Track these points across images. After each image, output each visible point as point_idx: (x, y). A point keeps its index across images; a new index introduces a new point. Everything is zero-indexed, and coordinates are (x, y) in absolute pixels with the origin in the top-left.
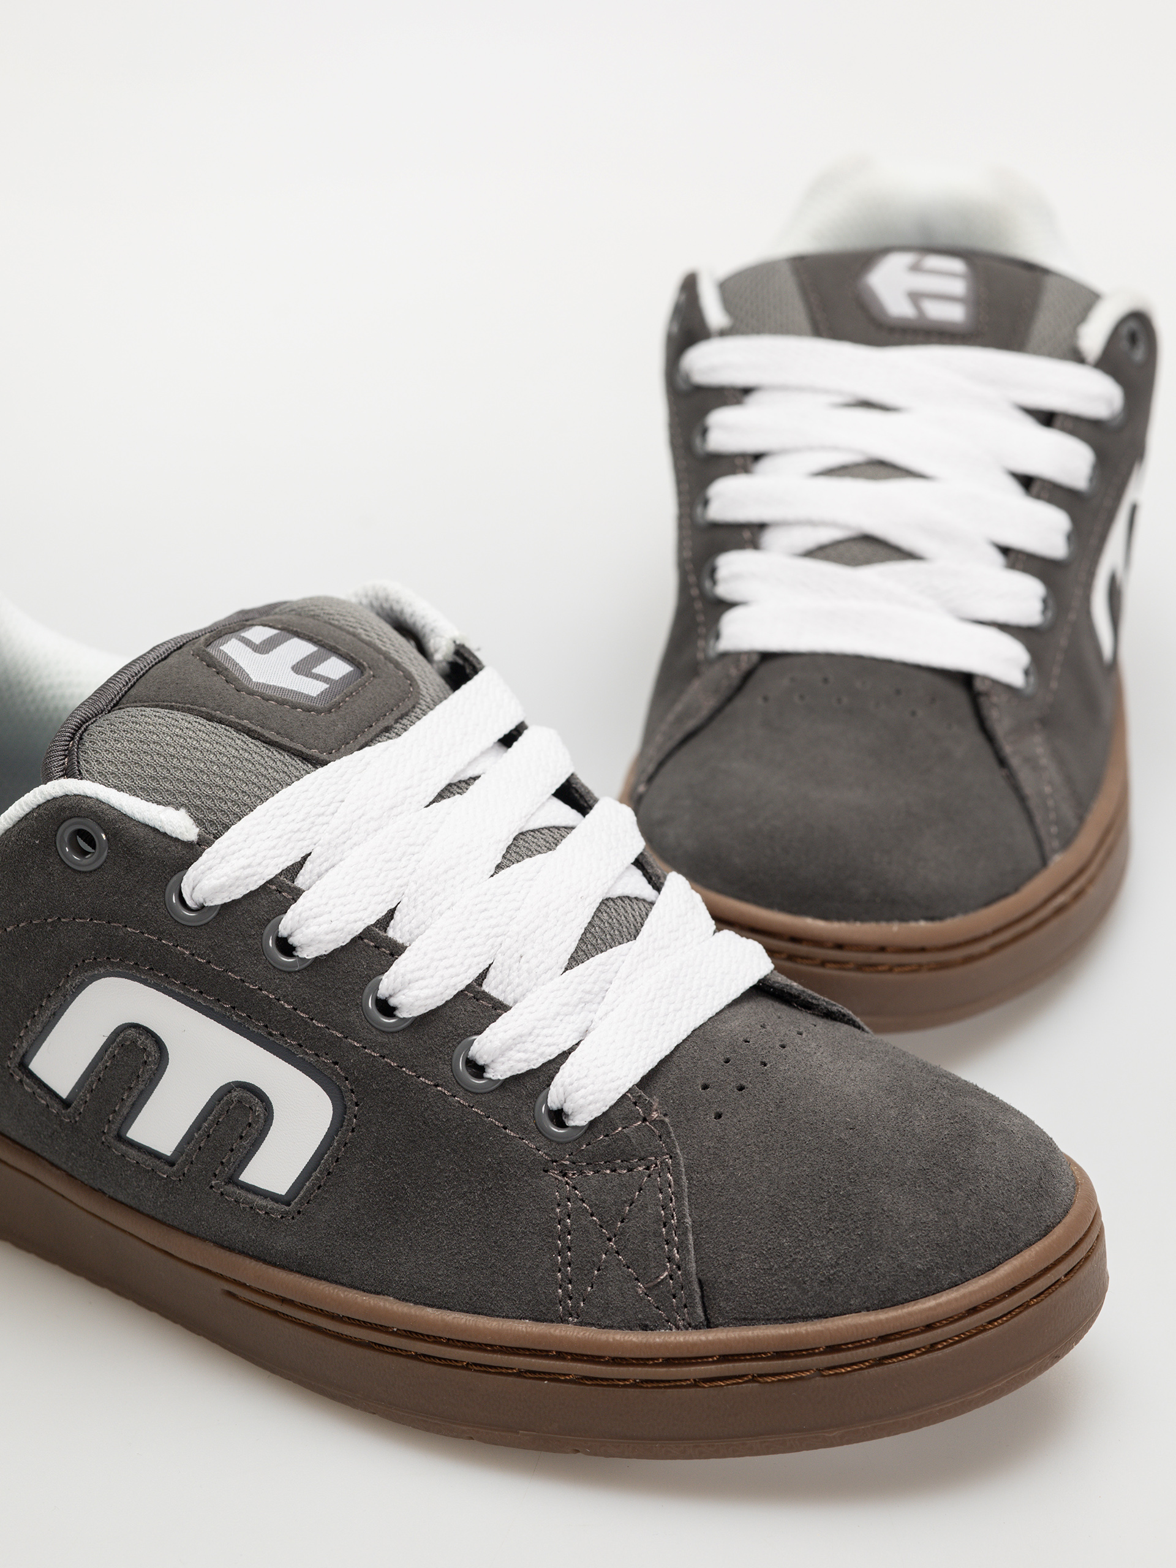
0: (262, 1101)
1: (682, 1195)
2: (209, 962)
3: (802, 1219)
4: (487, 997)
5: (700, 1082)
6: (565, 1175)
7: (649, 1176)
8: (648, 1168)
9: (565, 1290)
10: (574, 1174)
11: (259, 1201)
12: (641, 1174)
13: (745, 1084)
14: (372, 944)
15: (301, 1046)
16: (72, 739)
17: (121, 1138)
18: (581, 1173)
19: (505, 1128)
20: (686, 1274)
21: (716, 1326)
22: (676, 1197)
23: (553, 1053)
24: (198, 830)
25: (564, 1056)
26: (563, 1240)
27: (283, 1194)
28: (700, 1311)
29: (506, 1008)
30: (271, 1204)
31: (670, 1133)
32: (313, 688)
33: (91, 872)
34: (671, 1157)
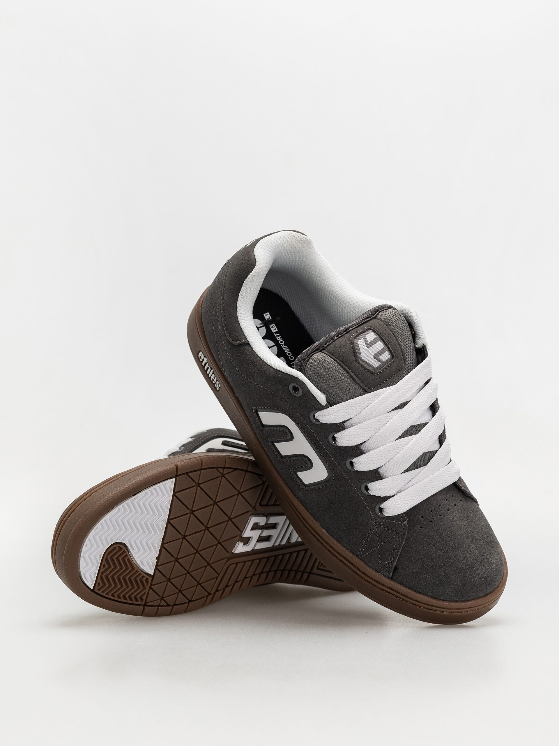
0: (311, 464)
1: (401, 546)
2: (313, 432)
3: (427, 568)
4: (379, 473)
5: (421, 515)
6: (376, 523)
7: (396, 536)
8: (397, 534)
9: (362, 550)
10: (378, 524)
11: (299, 481)
12: (394, 535)
13: (432, 521)
14: (356, 449)
15: (326, 461)
16: (307, 357)
17: (273, 443)
18: (380, 525)
19: (367, 506)
20: (392, 565)
21: (393, 580)
22: (400, 545)
23: (388, 495)
24: (326, 403)
25: (390, 497)
26: (368, 538)
27: (306, 483)
28: (391, 575)
29: (382, 479)
30: (301, 484)
31: (406, 529)
32: (376, 364)
33: (295, 396)
34: (403, 535)
